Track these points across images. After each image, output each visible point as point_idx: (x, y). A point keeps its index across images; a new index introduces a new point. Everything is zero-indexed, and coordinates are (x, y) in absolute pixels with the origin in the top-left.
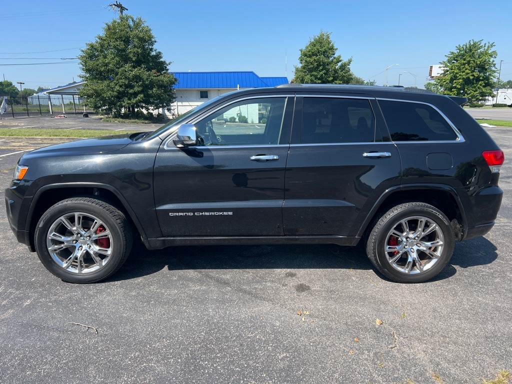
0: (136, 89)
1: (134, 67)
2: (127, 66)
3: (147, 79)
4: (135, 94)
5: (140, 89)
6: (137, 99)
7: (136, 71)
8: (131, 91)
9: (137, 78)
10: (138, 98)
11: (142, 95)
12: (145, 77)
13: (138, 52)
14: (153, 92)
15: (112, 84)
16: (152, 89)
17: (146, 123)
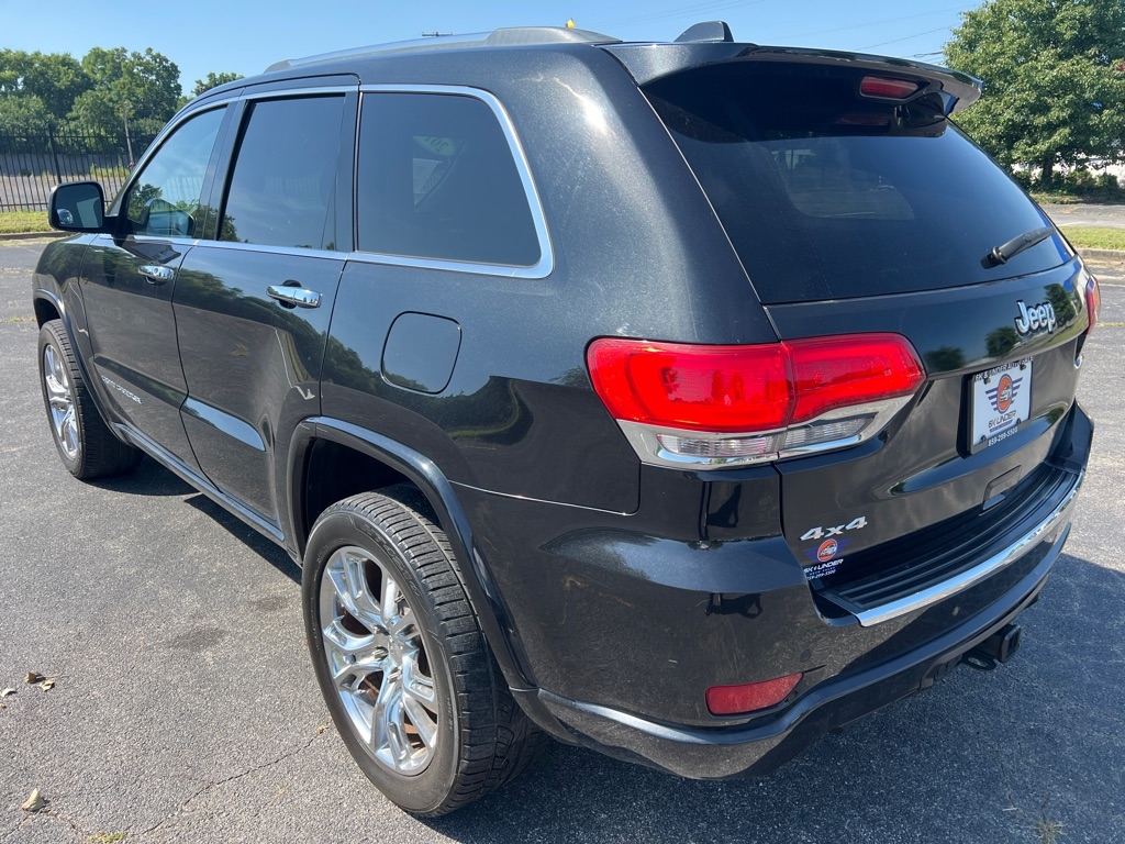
0: (1054, 114)
1: (1061, 57)
2: (1047, 55)
3: (1092, 86)
4: (1051, 128)
5: (1065, 114)
6: (1052, 140)
7: (1065, 68)
8: (1040, 120)
9: (1065, 85)
10: (1056, 137)
11: (1067, 130)
12: (1085, 80)
13: (1084, 16)
14: (1101, 121)
15: (998, 107)
16: (1100, 112)
17: (1062, 203)
